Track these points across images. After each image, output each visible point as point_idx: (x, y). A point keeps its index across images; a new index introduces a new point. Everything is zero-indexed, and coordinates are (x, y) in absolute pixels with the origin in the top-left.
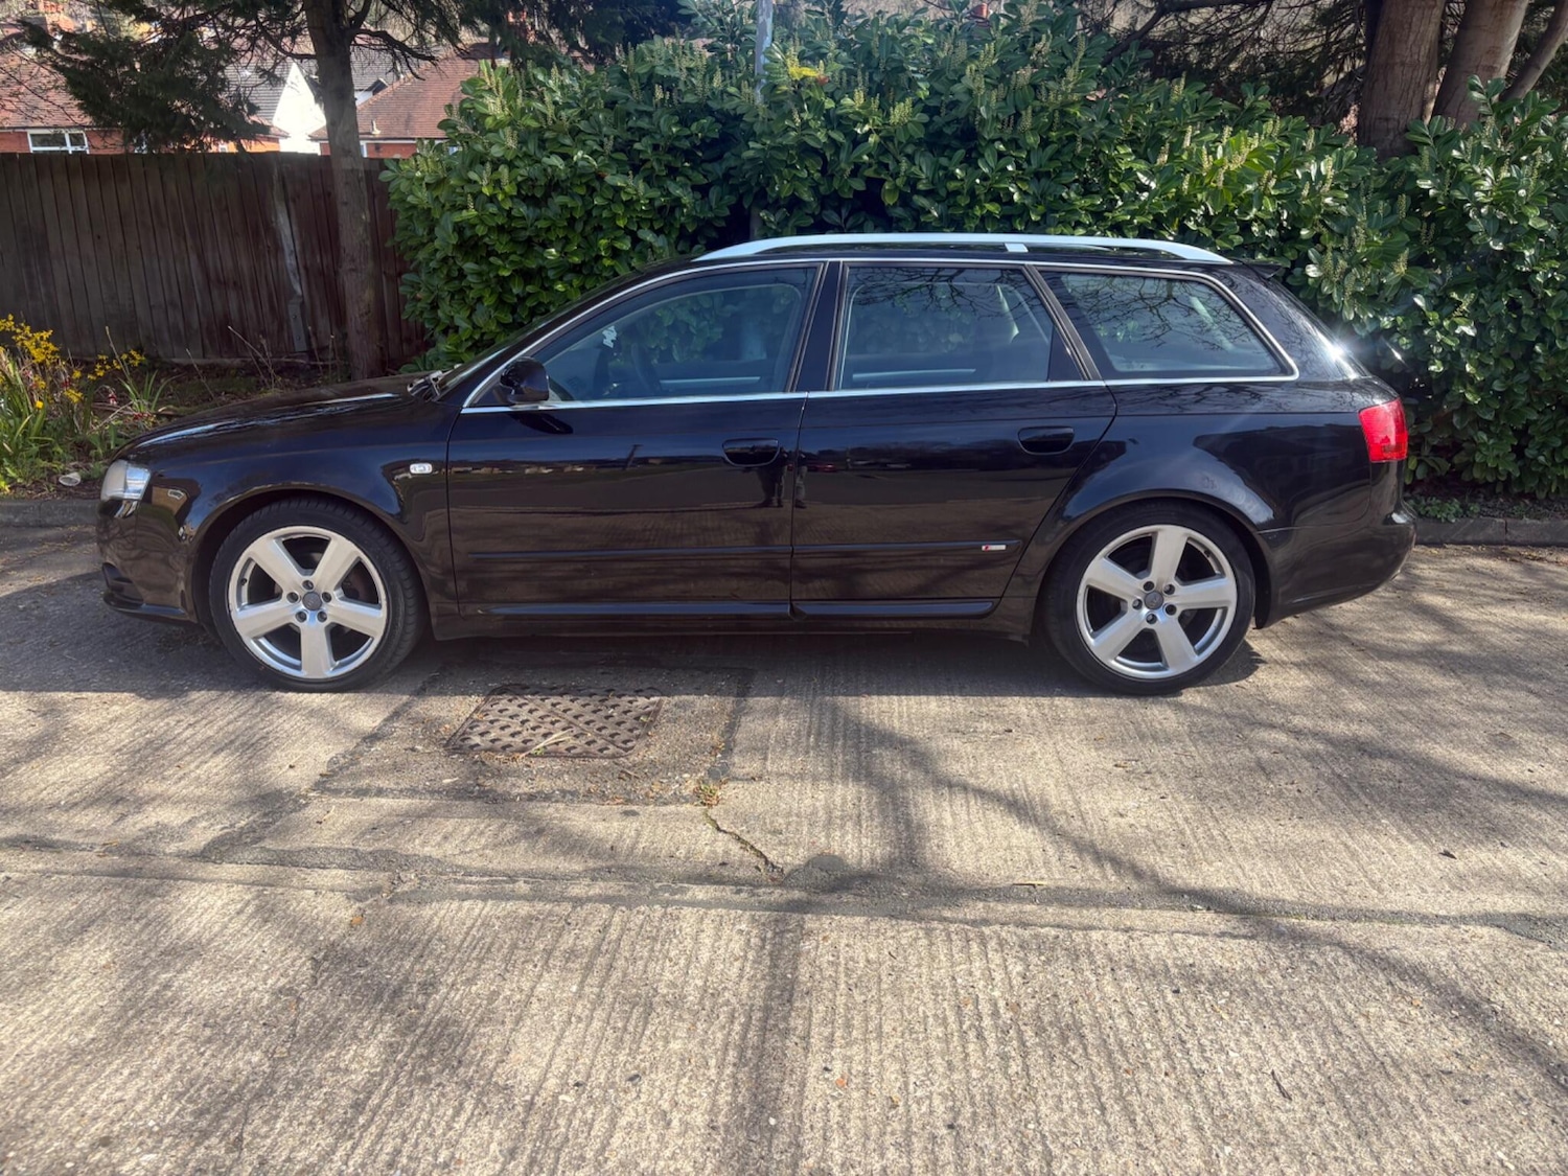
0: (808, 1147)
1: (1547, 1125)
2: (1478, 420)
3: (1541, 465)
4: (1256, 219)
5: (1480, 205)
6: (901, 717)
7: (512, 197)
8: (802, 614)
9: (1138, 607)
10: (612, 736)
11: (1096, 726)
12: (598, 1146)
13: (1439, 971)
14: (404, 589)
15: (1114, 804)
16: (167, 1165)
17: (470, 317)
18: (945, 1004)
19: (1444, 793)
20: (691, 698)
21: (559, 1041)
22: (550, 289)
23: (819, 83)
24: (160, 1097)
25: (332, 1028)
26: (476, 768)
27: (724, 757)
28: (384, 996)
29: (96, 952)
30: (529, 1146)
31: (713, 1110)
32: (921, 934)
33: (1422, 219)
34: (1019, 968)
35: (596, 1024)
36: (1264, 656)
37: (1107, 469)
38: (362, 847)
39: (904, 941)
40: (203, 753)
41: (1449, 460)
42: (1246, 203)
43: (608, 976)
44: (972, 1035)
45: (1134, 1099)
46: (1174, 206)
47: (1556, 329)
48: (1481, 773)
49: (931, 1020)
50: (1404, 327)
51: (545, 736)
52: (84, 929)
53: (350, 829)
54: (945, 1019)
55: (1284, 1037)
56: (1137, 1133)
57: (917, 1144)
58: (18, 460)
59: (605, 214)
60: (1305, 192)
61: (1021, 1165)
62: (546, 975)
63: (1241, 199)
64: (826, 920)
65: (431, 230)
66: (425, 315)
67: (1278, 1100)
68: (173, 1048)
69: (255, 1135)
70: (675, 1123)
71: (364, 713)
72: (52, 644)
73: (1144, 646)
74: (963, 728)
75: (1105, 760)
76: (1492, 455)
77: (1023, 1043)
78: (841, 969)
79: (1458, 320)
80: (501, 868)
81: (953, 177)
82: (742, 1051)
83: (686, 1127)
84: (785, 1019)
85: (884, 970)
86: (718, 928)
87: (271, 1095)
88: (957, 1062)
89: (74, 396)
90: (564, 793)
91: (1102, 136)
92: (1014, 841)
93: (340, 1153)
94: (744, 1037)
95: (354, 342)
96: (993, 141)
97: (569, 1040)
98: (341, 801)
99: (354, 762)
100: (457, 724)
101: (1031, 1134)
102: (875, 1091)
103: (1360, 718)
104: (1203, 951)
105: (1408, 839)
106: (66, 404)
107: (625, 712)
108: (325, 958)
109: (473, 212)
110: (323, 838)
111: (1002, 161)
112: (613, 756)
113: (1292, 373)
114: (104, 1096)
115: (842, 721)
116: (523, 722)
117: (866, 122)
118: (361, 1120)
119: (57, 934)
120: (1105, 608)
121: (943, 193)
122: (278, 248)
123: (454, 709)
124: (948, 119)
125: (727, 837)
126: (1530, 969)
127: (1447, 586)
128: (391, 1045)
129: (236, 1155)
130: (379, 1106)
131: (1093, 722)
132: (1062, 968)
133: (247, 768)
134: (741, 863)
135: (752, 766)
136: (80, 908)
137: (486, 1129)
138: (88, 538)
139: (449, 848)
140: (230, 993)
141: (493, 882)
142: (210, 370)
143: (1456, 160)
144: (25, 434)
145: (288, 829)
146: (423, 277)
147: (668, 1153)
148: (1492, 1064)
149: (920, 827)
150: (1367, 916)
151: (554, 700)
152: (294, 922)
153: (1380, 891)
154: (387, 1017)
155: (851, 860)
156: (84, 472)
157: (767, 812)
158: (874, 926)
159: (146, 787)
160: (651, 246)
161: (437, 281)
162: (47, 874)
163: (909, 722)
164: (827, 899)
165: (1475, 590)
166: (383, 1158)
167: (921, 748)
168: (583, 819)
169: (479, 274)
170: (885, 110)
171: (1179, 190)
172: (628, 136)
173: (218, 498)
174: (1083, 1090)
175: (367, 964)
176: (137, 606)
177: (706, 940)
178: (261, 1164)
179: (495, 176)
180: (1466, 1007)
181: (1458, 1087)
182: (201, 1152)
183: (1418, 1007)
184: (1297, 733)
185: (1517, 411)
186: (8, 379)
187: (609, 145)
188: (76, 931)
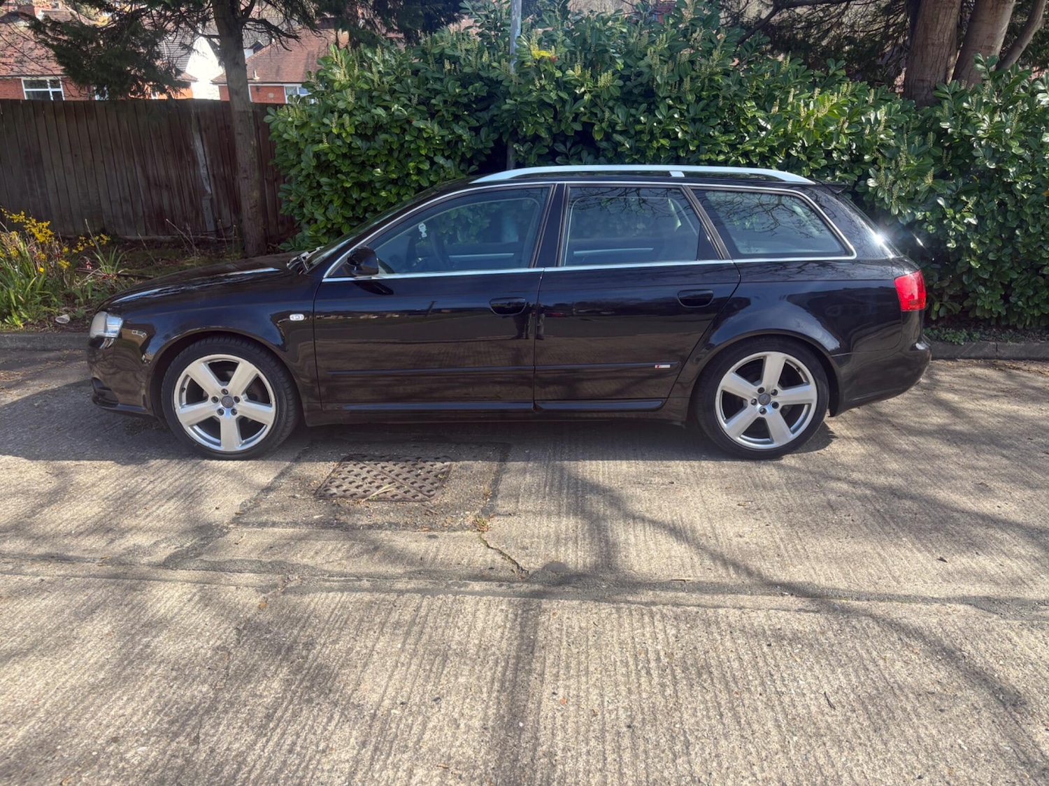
0: (542, 739)
1: (989, 724)
2: (979, 278)
3: (1020, 307)
4: (835, 149)
5: (981, 139)
6: (604, 474)
7: (351, 135)
8: (541, 409)
9: (754, 403)
10: (420, 487)
11: (727, 480)
12: (415, 739)
13: (931, 632)
14: (286, 394)
15: (737, 529)
16: (154, 753)
17: (324, 213)
18: (628, 654)
19: (944, 521)
20: (470, 462)
21: (390, 677)
22: (376, 195)
23: (551, 61)
24: (147, 713)
25: (251, 671)
26: (334, 508)
27: (492, 501)
28: (283, 651)
29: (101, 626)
30: (374, 740)
31: (485, 718)
32: (614, 611)
33: (944, 148)
34: (674, 632)
35: (413, 667)
36: (837, 433)
37: (737, 316)
38: (265, 559)
39: (603, 615)
40: (160, 500)
41: (961, 304)
42: (829, 138)
43: (420, 638)
44: (643, 672)
45: (740, 709)
46: (782, 140)
47: (1029, 219)
48: (967, 508)
49: (618, 663)
50: (931, 219)
51: (378, 487)
52: (93, 611)
53: (255, 548)
54: (627, 663)
55: (833, 672)
56: (742, 729)
57: (608, 737)
58: (28, 306)
59: (413, 146)
60: (867, 131)
61: (670, 749)
62: (382, 638)
63: (826, 136)
64: (555, 603)
65: (299, 155)
66: (296, 211)
67: (827, 710)
68: (153, 684)
69: (206, 734)
70: (462, 726)
71: (262, 474)
72: (58, 429)
73: (758, 429)
74: (643, 481)
75: (731, 501)
76: (987, 301)
77: (674, 677)
78: (564, 633)
79: (966, 214)
80: (353, 571)
81: (639, 122)
82: (502, 683)
83: (469, 728)
84: (529, 663)
85: (590, 633)
86: (488, 608)
87: (215, 711)
88: (634, 688)
89: (64, 264)
90: (390, 524)
91: (736, 95)
92: (673, 553)
93: (259, 744)
94: (504, 675)
95: (247, 225)
96: (665, 98)
97: (397, 677)
98: (249, 530)
99: (257, 505)
100: (322, 480)
101: (677, 730)
102: (583, 706)
103: (894, 474)
104: (787, 620)
105: (919, 550)
106: (58, 269)
107: (429, 472)
108: (244, 628)
109: (326, 145)
110: (239, 554)
111: (671, 111)
112: (421, 501)
113: (852, 254)
114: (112, 713)
115: (566, 477)
116: (363, 479)
117: (582, 85)
118: (271, 725)
119: (76, 614)
120: (733, 405)
121: (632, 132)
122: (195, 162)
123: (319, 470)
124: (636, 83)
125: (493, 551)
126: (988, 630)
127: (956, 387)
128: (287, 680)
129: (196, 747)
130: (282, 717)
131: (725, 477)
132: (700, 631)
133: (189, 509)
134: (502, 567)
135: (509, 506)
136: (89, 599)
137: (347, 730)
138: (77, 358)
139: (319, 559)
140: (187, 650)
141: (347, 581)
142: (150, 243)
143: (965, 109)
144: (32, 289)
145: (217, 548)
146: (294, 187)
147: (458, 743)
148: (959, 688)
149: (615, 544)
150: (890, 598)
151: (383, 464)
152: (224, 606)
153: (899, 582)
154: (285, 664)
155: (571, 566)
156: (72, 314)
157: (518, 536)
158: (584, 606)
159: (125, 522)
160: (443, 167)
161: (303, 190)
162: (66, 577)
163: (609, 478)
164: (555, 590)
165: (974, 390)
166: (286, 747)
167: (616, 494)
168: (403, 540)
169: (331, 185)
170: (594, 78)
171: (786, 129)
172: (427, 94)
173: (167, 337)
174: (710, 705)
175: (270, 632)
176: (115, 405)
177: (480, 615)
178: (211, 752)
179: (340, 121)
180: (947, 654)
181: (938, 702)
182: (174, 745)
183: (917, 653)
184: (854, 483)
185: (1004, 272)
186: (20, 253)
187: (415, 101)
188: (88, 613)
